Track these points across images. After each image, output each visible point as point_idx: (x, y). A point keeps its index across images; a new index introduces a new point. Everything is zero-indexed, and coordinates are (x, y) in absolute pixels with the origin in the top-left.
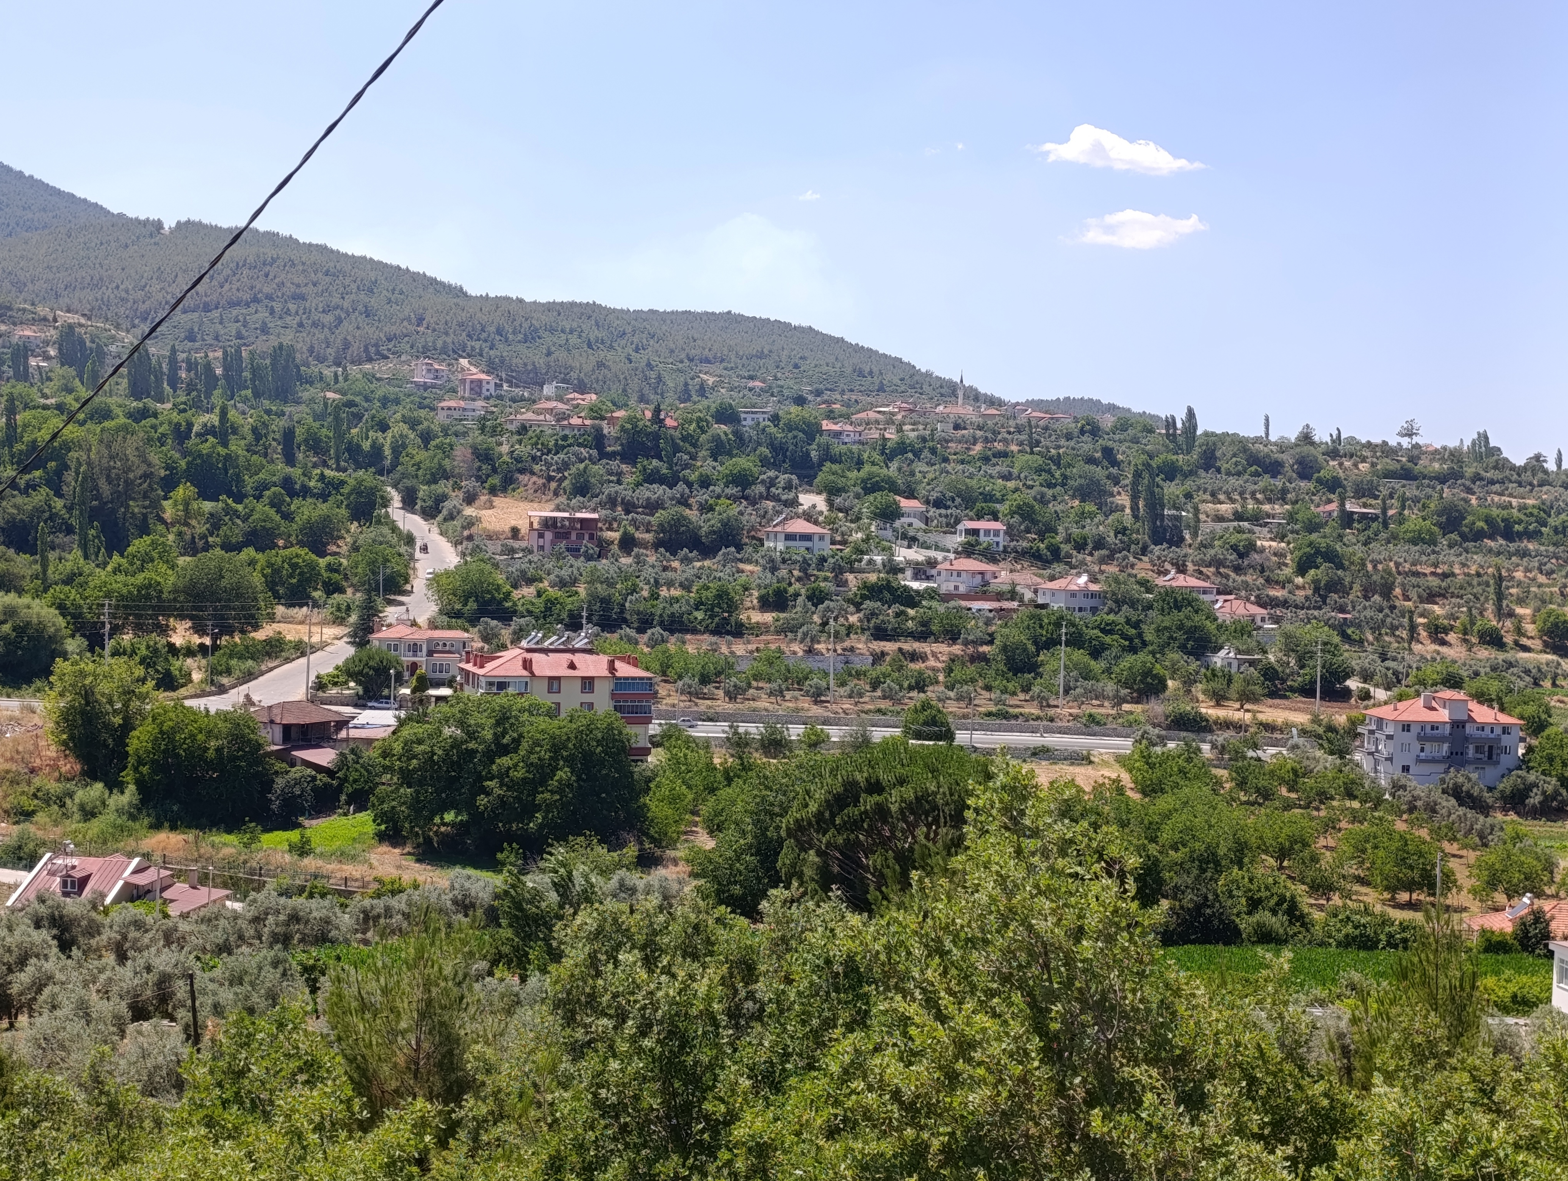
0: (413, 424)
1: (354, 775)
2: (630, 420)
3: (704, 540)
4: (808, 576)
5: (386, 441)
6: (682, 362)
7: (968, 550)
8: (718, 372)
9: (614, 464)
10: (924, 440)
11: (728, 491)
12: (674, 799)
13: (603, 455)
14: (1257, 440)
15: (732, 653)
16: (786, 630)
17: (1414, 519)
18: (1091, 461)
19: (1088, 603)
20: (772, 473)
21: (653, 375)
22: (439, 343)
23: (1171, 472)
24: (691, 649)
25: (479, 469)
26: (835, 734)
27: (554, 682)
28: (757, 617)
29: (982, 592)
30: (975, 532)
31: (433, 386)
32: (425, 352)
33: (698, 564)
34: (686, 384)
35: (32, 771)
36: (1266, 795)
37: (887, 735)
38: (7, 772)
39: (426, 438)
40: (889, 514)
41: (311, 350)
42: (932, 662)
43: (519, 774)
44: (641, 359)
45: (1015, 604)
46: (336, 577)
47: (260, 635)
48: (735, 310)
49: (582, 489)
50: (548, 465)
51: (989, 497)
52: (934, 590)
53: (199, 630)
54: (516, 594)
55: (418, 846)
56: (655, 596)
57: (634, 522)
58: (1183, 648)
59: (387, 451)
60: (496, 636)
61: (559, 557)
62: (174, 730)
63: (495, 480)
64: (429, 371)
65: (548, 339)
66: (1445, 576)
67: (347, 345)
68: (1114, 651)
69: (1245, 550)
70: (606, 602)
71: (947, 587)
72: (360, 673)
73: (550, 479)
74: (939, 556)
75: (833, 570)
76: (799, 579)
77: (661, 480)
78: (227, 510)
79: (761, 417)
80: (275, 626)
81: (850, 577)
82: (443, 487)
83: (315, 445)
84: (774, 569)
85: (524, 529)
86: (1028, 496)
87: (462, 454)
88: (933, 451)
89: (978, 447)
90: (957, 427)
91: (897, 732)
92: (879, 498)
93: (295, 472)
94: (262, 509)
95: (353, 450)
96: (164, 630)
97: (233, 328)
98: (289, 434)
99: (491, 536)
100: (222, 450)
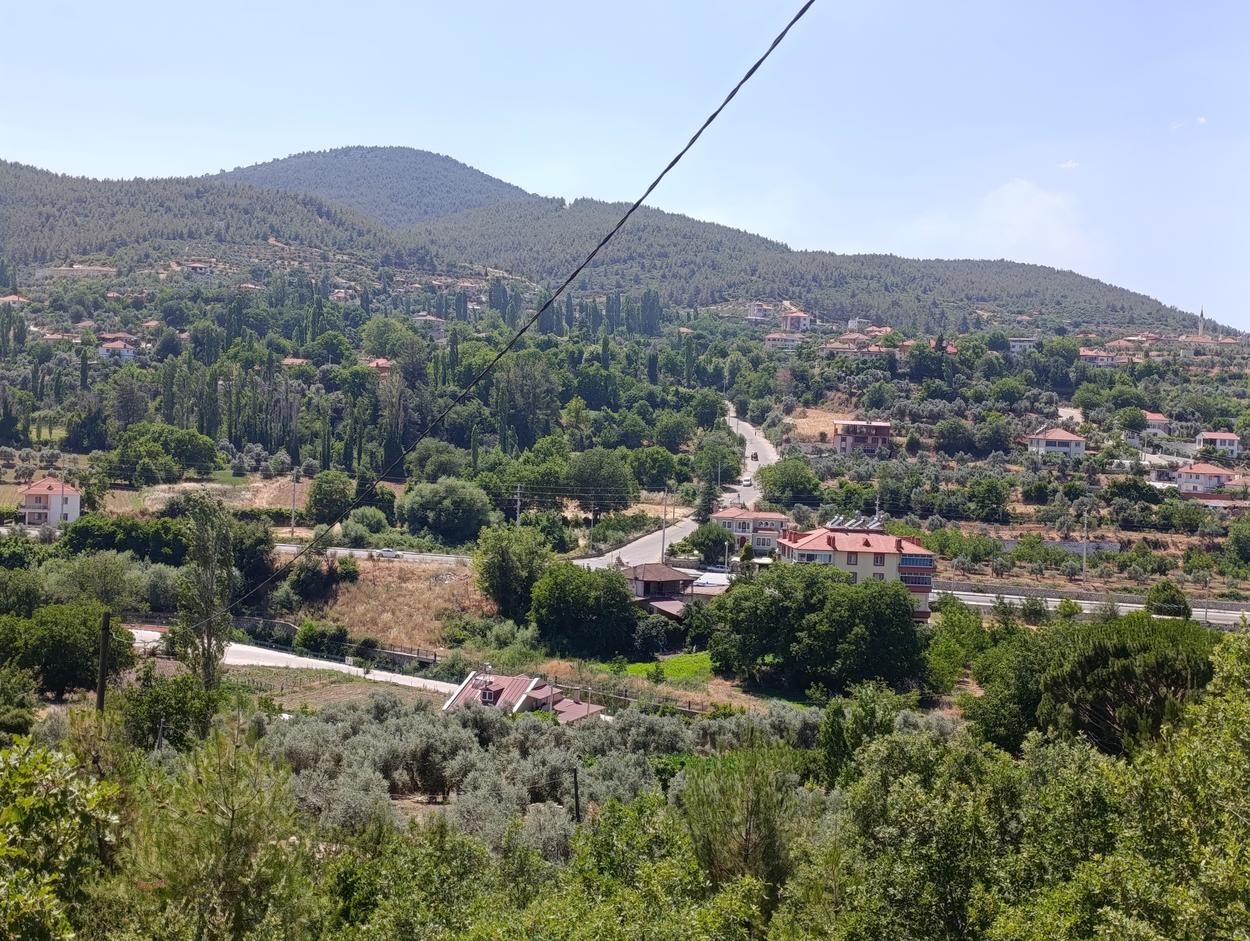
0: (745, 351)
1: (697, 623)
2: (918, 347)
3: (977, 444)
4: (1065, 476)
5: (726, 365)
6: (961, 300)
7: (1206, 457)
8: (992, 308)
9: (904, 383)
10: (1168, 364)
11: (999, 405)
12: (949, 655)
13: (895, 375)
15: (1000, 538)
16: (1046, 520)
20: (1035, 391)
21: (937, 311)
22: (768, 290)
24: (965, 533)
25: (796, 387)
26: (1087, 607)
27: (852, 556)
28: (1021, 508)
30: (1213, 442)
31: (762, 322)
32: (757, 296)
33: (972, 464)
34: (965, 319)
35: (463, 609)
37: (1132, 609)
38: (446, 609)
39: (756, 363)
40: (1137, 426)
41: (669, 296)
42: (1172, 550)
43: (824, 628)
44: (928, 298)
45: (1246, 503)
46: (685, 469)
47: (629, 513)
48: (1007, 258)
49: (877, 403)
50: (851, 384)
51: (1224, 413)
52: (1175, 490)
53: (584, 507)
54: (823, 486)
55: (745, 680)
56: (935, 490)
57: (919, 430)
59: (726, 373)
60: (807, 518)
61: (859, 457)
62: (565, 582)
63: (809, 396)
64: (759, 310)
65: (853, 284)
67: (698, 291)
70: (895, 493)
71: (1186, 487)
72: (702, 544)
73: (852, 394)
74: (1180, 461)
75: (1087, 471)
76: (1057, 478)
77: (942, 395)
78: (607, 418)
79: (1027, 345)
80: (640, 506)
81: (1102, 477)
82: (768, 401)
83: (672, 368)
84: (1036, 470)
85: (830, 434)
87: (783, 375)
88: (1176, 373)
89: (1216, 370)
90: (1197, 353)
91: (1141, 607)
93: (657, 389)
94: (632, 417)
95: (700, 372)
96: (559, 507)
97: (614, 279)
98: (653, 360)
99: (804, 440)
100: (604, 372)
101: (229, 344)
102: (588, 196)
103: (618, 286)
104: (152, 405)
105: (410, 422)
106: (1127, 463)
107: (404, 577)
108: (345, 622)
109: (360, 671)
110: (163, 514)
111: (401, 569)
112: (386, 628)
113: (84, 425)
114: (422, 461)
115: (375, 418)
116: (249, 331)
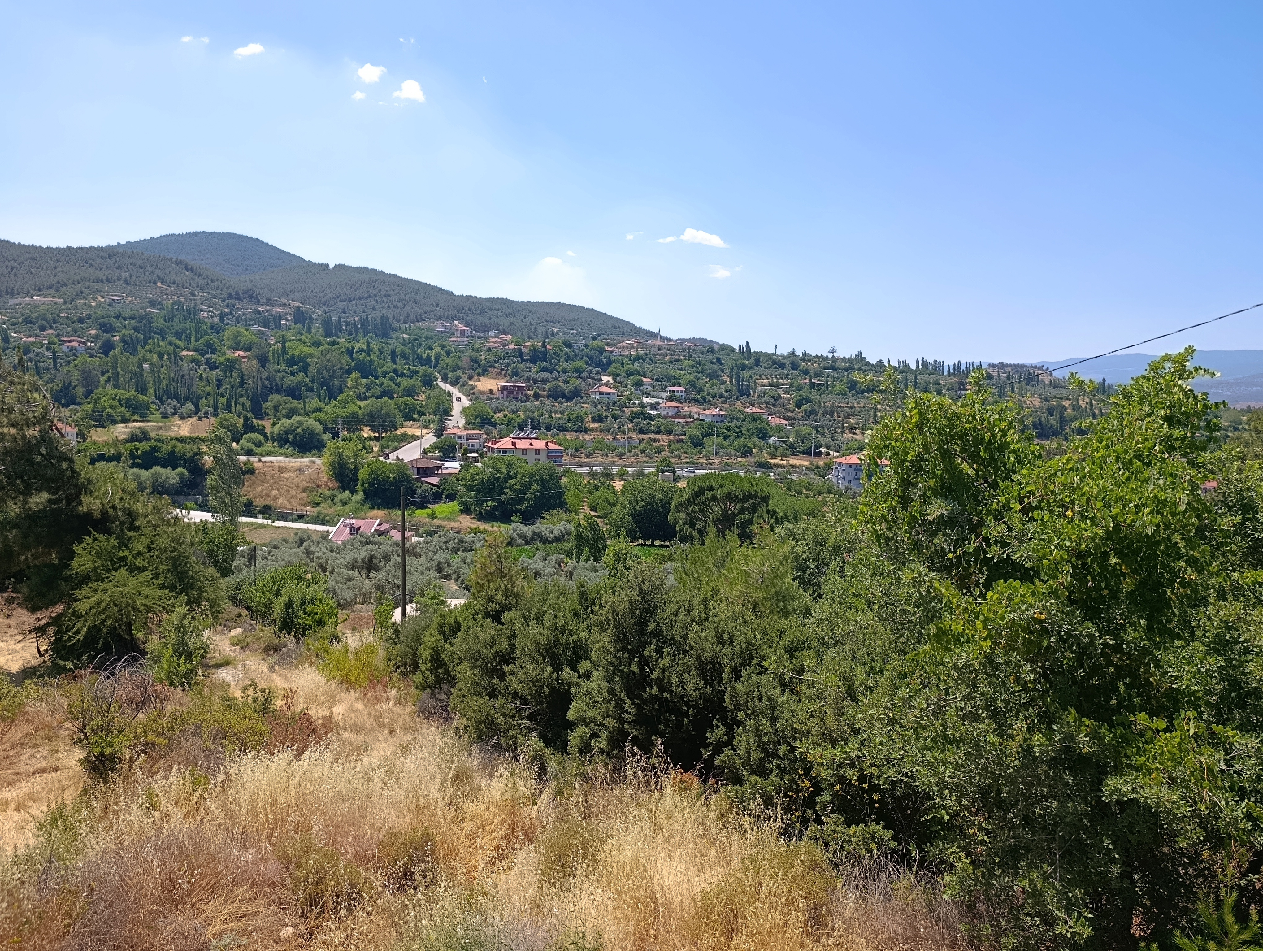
0: (443, 347)
1: (447, 487)
2: (533, 346)
3: (567, 394)
4: (610, 409)
5: (433, 354)
6: (542, 322)
7: (670, 399)
8: (558, 327)
9: (528, 364)
10: (646, 354)
11: (574, 375)
12: (575, 496)
13: (523, 360)
14: (773, 355)
15: (585, 439)
16: (604, 430)
17: (839, 386)
18: (712, 363)
19: (720, 419)
20: (591, 368)
21: (533, 328)
22: (446, 315)
23: (744, 367)
24: (568, 438)
25: (473, 366)
26: (630, 470)
27: (524, 451)
28: (592, 425)
29: (678, 414)
30: (673, 391)
31: (445, 332)
32: (440, 318)
33: (566, 404)
35: (318, 486)
36: (799, 493)
37: (650, 471)
38: (308, 487)
39: (448, 353)
40: (639, 384)
41: (394, 317)
42: (662, 443)
43: (517, 487)
44: (527, 321)
45: (692, 420)
46: (422, 409)
47: (399, 432)
49: (515, 374)
50: (501, 364)
51: (675, 377)
52: (660, 414)
53: (373, 430)
54: (496, 416)
55: (477, 515)
56: (551, 417)
57: (538, 387)
58: (757, 436)
59: (433, 359)
61: (510, 401)
62: (377, 470)
63: (480, 370)
64: (443, 326)
65: (489, 313)
66: (851, 408)
67: (408, 315)
68: (732, 438)
69: (777, 398)
70: (532, 419)
71: (664, 413)
72: (441, 447)
73: (502, 370)
74: (661, 401)
75: (619, 407)
76: (606, 410)
77: (547, 370)
78: (372, 382)
79: (580, 345)
80: (404, 429)
81: (626, 409)
82: (459, 373)
83: (404, 356)
84: (596, 407)
85: (495, 389)
86: (692, 377)
87: (465, 360)
88: (650, 359)
89: (668, 357)
90: (659, 349)
91: (654, 470)
92: (635, 378)
93: (398, 367)
94: (386, 382)
95: (420, 358)
96: (361, 430)
97: (361, 308)
98: (393, 353)
99: (482, 393)
100: (368, 358)
101: (145, 343)
102: (342, 263)
103: (364, 312)
104: (102, 379)
105: (263, 386)
106: (637, 402)
107: (281, 470)
108: (251, 496)
109: (269, 522)
110: (127, 441)
111: (279, 467)
112: (275, 498)
113: (61, 391)
114: (276, 408)
115: (242, 385)
116: (157, 336)
